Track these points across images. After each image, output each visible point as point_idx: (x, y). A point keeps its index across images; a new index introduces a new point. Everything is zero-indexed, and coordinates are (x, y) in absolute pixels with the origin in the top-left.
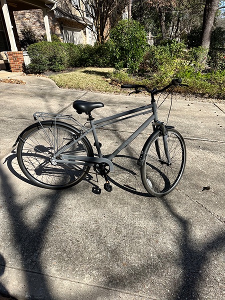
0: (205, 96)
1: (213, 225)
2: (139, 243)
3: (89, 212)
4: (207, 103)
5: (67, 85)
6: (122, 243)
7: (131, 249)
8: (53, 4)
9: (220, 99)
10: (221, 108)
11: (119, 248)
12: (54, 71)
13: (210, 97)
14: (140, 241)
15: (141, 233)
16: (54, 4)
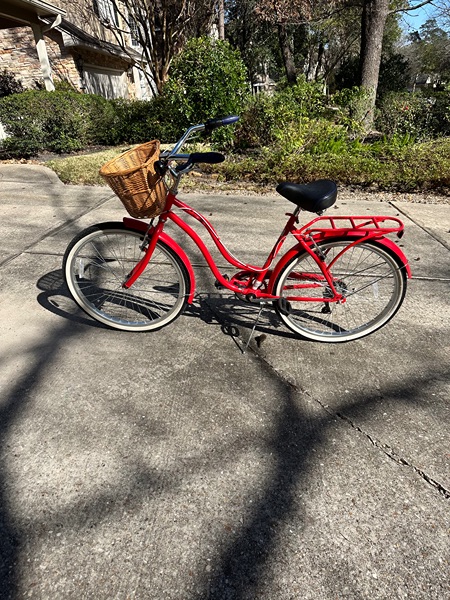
0: (372, 188)
1: (375, 470)
2: (180, 534)
3: (66, 462)
4: (375, 202)
5: (81, 177)
6: (135, 538)
7: (157, 555)
8: (52, 17)
9: (402, 192)
10: (404, 210)
11: (124, 554)
12: (58, 152)
13: (381, 189)
14: (185, 529)
15: (192, 506)
16: (56, 16)
